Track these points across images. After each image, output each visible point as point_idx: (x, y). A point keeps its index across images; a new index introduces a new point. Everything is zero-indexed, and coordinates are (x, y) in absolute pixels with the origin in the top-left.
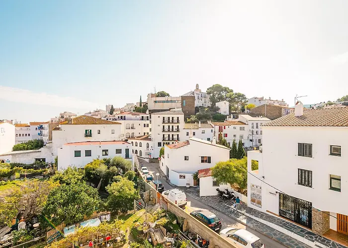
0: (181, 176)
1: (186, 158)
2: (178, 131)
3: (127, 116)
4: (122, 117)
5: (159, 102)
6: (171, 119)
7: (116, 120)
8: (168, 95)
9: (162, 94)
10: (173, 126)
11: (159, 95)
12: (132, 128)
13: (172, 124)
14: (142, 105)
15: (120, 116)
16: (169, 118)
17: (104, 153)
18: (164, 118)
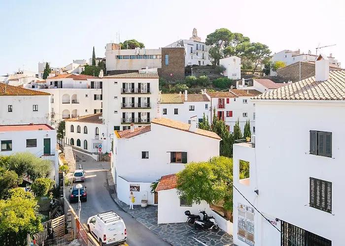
0: (133, 187)
1: (144, 155)
2: (148, 106)
3: (66, 81)
4: (56, 83)
5: (125, 57)
6: (136, 86)
7: (47, 88)
8: (142, 46)
9: (131, 45)
10: (139, 99)
11: (126, 46)
12: (74, 102)
13: (140, 96)
14: (97, 62)
15: (53, 80)
16: (133, 84)
17: (5, 146)
18: (124, 84)
